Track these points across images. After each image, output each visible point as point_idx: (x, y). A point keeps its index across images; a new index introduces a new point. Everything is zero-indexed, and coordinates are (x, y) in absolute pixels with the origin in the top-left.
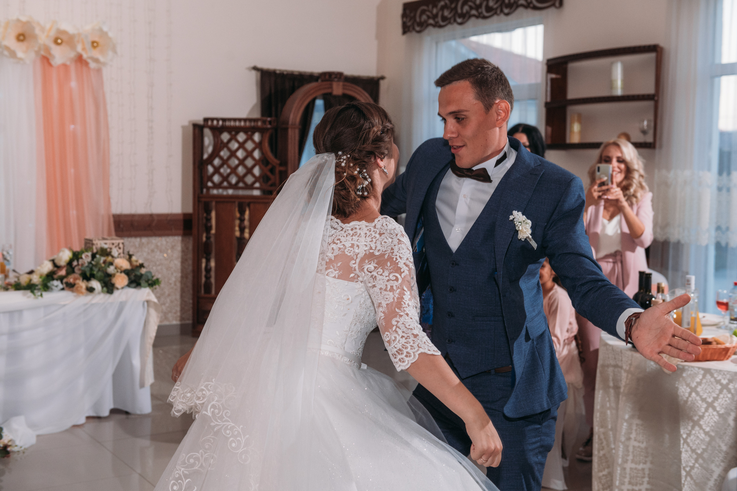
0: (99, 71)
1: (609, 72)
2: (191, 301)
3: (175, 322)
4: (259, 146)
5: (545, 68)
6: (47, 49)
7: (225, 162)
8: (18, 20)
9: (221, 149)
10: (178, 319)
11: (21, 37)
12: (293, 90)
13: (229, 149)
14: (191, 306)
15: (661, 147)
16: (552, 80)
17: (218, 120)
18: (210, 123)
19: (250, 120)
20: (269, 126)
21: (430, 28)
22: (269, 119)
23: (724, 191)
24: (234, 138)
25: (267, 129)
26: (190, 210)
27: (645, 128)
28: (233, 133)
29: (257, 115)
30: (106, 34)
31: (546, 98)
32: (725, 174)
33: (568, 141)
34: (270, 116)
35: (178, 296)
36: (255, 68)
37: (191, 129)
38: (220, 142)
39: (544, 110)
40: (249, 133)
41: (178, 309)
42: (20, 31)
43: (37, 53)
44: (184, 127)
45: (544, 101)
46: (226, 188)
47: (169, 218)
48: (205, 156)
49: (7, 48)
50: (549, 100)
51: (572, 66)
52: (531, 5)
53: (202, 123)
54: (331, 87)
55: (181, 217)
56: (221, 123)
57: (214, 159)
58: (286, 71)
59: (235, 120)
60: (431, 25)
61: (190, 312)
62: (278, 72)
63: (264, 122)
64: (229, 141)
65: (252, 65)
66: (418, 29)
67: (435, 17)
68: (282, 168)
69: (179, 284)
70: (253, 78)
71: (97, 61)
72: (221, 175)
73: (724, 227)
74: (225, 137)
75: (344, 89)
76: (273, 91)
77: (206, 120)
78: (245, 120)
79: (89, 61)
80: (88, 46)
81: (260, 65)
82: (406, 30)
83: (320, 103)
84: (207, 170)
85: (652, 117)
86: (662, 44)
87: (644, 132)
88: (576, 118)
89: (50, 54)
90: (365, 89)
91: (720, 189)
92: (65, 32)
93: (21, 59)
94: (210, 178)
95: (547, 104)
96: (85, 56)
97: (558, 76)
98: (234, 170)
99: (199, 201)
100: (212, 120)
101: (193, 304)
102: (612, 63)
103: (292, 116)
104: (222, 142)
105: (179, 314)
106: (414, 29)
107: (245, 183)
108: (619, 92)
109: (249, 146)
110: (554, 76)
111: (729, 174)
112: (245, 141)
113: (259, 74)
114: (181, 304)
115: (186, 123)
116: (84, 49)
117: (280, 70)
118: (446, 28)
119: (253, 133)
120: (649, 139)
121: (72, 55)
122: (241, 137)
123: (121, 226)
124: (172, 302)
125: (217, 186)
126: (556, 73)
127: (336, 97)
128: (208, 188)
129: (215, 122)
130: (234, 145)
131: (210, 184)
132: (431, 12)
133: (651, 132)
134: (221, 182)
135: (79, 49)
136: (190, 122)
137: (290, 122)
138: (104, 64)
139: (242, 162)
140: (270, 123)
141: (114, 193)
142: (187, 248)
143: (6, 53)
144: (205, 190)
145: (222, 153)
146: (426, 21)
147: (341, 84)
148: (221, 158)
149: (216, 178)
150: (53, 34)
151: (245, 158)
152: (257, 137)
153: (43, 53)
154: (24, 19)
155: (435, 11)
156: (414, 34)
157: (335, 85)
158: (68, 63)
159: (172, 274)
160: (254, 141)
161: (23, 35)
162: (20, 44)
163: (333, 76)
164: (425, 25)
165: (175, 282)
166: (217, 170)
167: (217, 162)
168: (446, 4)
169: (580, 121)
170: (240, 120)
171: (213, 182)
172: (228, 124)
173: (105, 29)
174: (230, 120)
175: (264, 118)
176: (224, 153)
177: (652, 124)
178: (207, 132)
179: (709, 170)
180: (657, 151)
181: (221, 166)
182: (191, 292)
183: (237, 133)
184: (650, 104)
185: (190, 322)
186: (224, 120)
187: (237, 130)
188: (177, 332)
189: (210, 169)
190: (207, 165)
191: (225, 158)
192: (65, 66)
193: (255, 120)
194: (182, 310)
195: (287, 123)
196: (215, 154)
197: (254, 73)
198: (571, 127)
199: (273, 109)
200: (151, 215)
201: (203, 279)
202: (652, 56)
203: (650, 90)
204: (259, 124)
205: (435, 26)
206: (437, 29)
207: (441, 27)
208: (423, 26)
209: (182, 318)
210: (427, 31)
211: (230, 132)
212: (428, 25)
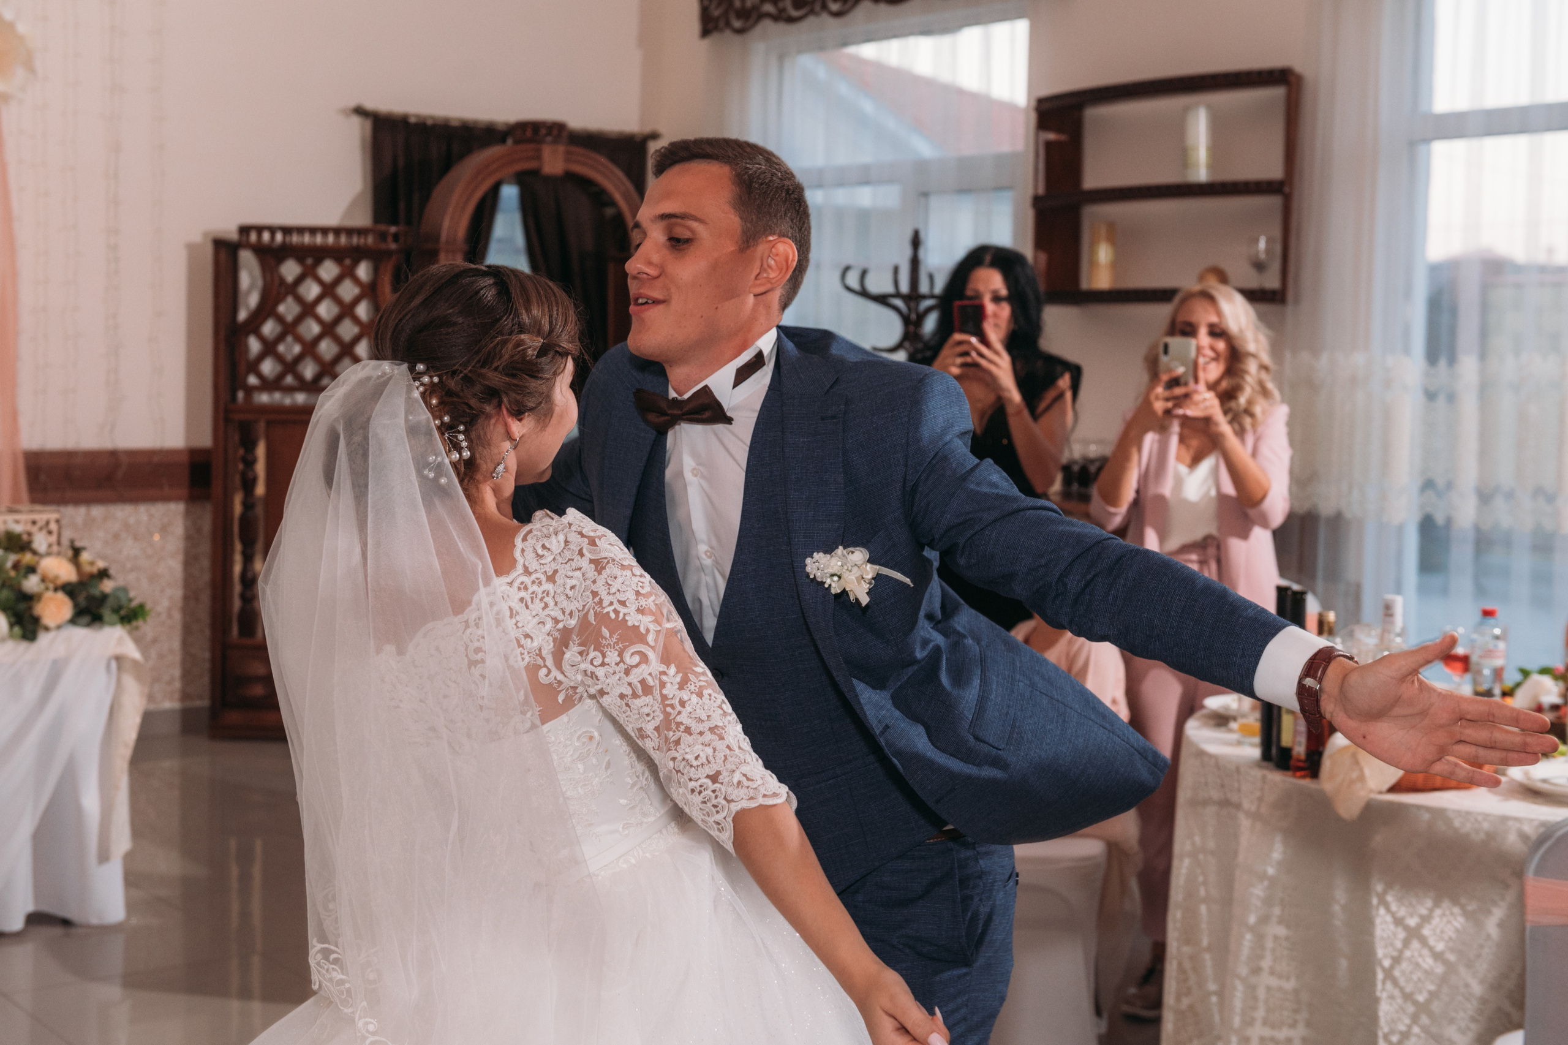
1: (1178, 129)
2: (207, 655)
3: (169, 705)
4: (369, 291)
5: (1033, 117)
7: (289, 329)
9: (280, 299)
10: (177, 696)
12: (448, 163)
13: (299, 300)
14: (207, 665)
15: (1297, 301)
16: (1049, 145)
17: (272, 230)
18: (253, 237)
19: (350, 231)
20: (393, 246)
21: (767, 23)
22: (393, 229)
23: (1441, 401)
24: (309, 272)
25: (389, 253)
26: (205, 440)
27: (1262, 256)
28: (309, 261)
29: (363, 219)
30: (10, 26)
31: (1036, 187)
32: (1443, 363)
33: (1085, 285)
34: (394, 221)
35: (176, 644)
36: (360, 111)
37: (209, 251)
38: (276, 282)
39: (1030, 215)
40: (348, 262)
41: (177, 672)
44: (191, 248)
45: (1029, 192)
46: (290, 390)
47: (155, 459)
48: (242, 315)
50: (1041, 191)
51: (1093, 114)
53: (234, 236)
54: (538, 157)
55: (185, 459)
56: (279, 237)
57: (263, 321)
58: (432, 118)
59: (313, 231)
60: (768, 15)
61: (206, 680)
62: (413, 120)
63: (383, 236)
64: (299, 280)
65: (353, 103)
66: (737, 24)
69: (177, 616)
70: (356, 131)
72: (279, 358)
73: (1440, 482)
74: (290, 270)
75: (567, 160)
76: (401, 162)
77: (244, 230)
78: (337, 231)
81: (370, 105)
82: (711, 26)
83: (510, 193)
84: (246, 348)
85: (1277, 232)
86: (1298, 67)
87: (1259, 266)
88: (1103, 231)
90: (613, 160)
91: (1430, 396)
94: (254, 367)
95: (1037, 201)
97: (1062, 137)
98: (310, 348)
99: (227, 420)
100: (260, 229)
101: (213, 660)
102: (1186, 109)
103: (446, 223)
104: (282, 281)
105: (177, 685)
106: (728, 24)
108: (1201, 174)
109: (348, 291)
110: (1051, 136)
111: (1452, 360)
112: (338, 281)
113: (368, 124)
114: (184, 662)
115: (197, 237)
117: (417, 116)
118: (804, 25)
119: (356, 263)
120: (1272, 281)
122: (328, 270)
123: (43, 477)
124: (161, 656)
125: (268, 385)
126: (1057, 130)
127: (550, 180)
128: (249, 390)
129: (266, 236)
130: (311, 290)
131: (252, 380)
133: (1276, 267)
134: (281, 377)
136: (205, 234)
137: (443, 238)
138: (5, 97)
139: (329, 329)
140: (396, 237)
141: (25, 402)
142: (199, 530)
144: (241, 395)
145: (281, 308)
146: (755, 8)
147: (561, 149)
148: (280, 319)
149: (268, 367)
151: (338, 320)
152: (363, 271)
156: (729, 35)
157: (547, 151)
159: (162, 591)
160: (356, 281)
163: (543, 131)
164: (754, 16)
165: (169, 609)
166: (269, 348)
167: (269, 328)
169: (1112, 239)
170: (325, 231)
171: (260, 376)
172: (295, 239)
173: (8, 15)
174: (301, 230)
175: (382, 227)
176: (288, 309)
177: (1278, 248)
178: (247, 257)
179: (1407, 350)
180: (1290, 308)
181: (281, 338)
182: (208, 632)
183: (318, 261)
184: (1274, 202)
185: (205, 703)
186: (287, 230)
187: (319, 254)
188: (176, 727)
189: (254, 346)
190: (247, 334)
191: (289, 318)
193: (361, 232)
194: (187, 675)
195: (436, 238)
196: (266, 309)
197: (356, 121)
198: (1093, 252)
199: (402, 205)
200: (113, 454)
201: (237, 604)
202: (1276, 93)
203: (1274, 171)
204: (370, 240)
205: (776, 18)
206: (782, 26)
207: (791, 20)
208: (750, 18)
209: (185, 696)
210: (758, 30)
211: (300, 260)
212: (762, 16)
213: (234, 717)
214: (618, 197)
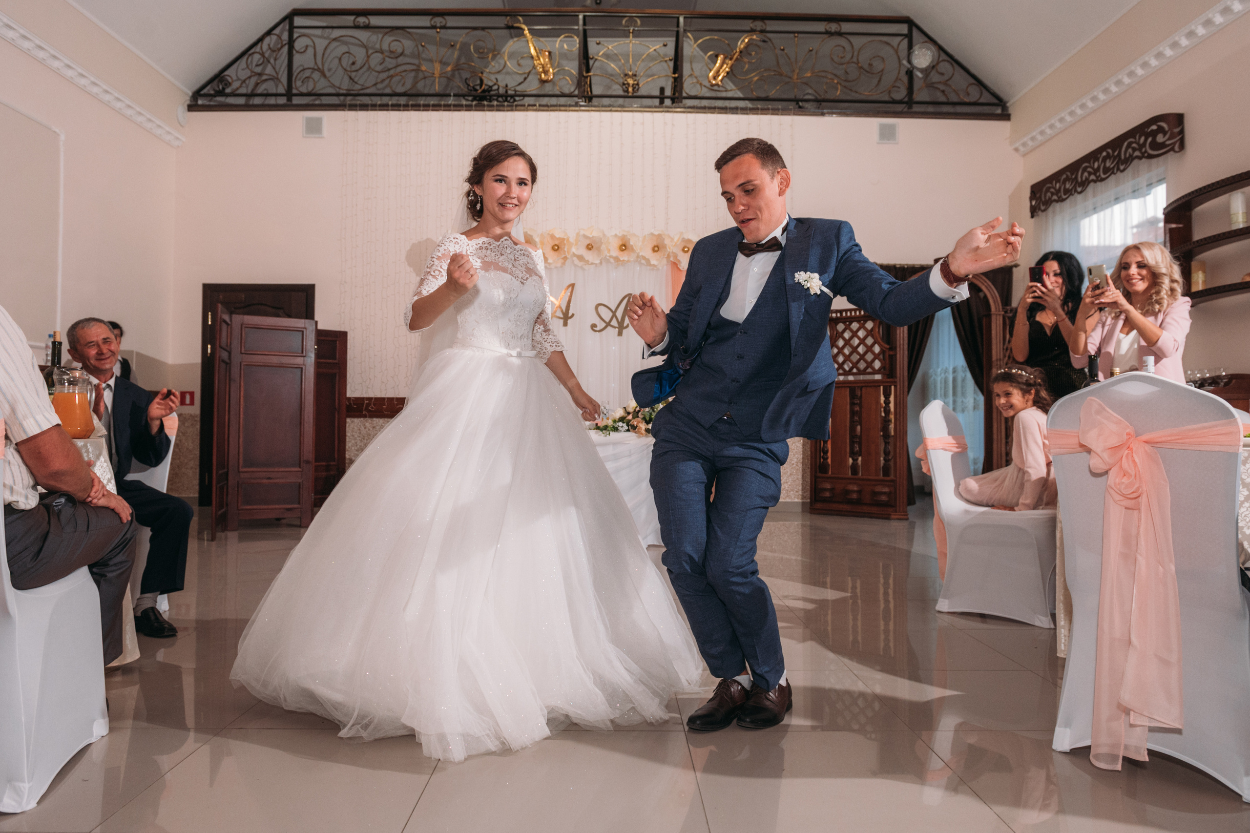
3: (796, 500)
4: (870, 333)
6: (676, 256)
8: (652, 234)
10: (800, 497)
11: (656, 249)
13: (844, 338)
16: (1173, 229)
21: (1054, 204)
24: (848, 328)
28: (847, 323)
35: (800, 477)
38: (835, 333)
40: (861, 322)
41: (800, 488)
42: (655, 243)
43: (667, 259)
49: (644, 258)
51: (1197, 210)
52: (1146, 155)
56: (839, 314)
58: (907, 265)
60: (1054, 200)
62: (898, 266)
64: (843, 331)
66: (1043, 208)
67: (1058, 192)
68: (891, 353)
69: (800, 465)
74: (841, 327)
82: (1034, 212)
88: (1199, 267)
93: (654, 265)
97: (1180, 225)
98: (848, 357)
101: (811, 483)
105: (800, 493)
106: (1040, 210)
107: (858, 369)
108: (1240, 224)
109: (861, 334)
110: (1174, 226)
112: (859, 330)
114: (802, 484)
117: (900, 265)
118: (1068, 201)
119: (865, 322)
122: (855, 326)
124: (794, 481)
126: (1176, 222)
130: (848, 334)
139: (855, 349)
143: (643, 261)
146: (1050, 199)
150: (679, 243)
151: (858, 346)
152: (869, 325)
153: (672, 260)
154: (656, 233)
156: (1039, 215)
160: (866, 329)
161: (657, 247)
162: (655, 253)
165: (797, 463)
169: (1204, 269)
176: (840, 343)
183: (851, 323)
185: (809, 500)
187: (851, 320)
188: (799, 509)
194: (803, 489)
198: (1195, 278)
208: (1048, 203)
209: (803, 497)
211: (844, 323)
213: (819, 505)
214: (983, 288)
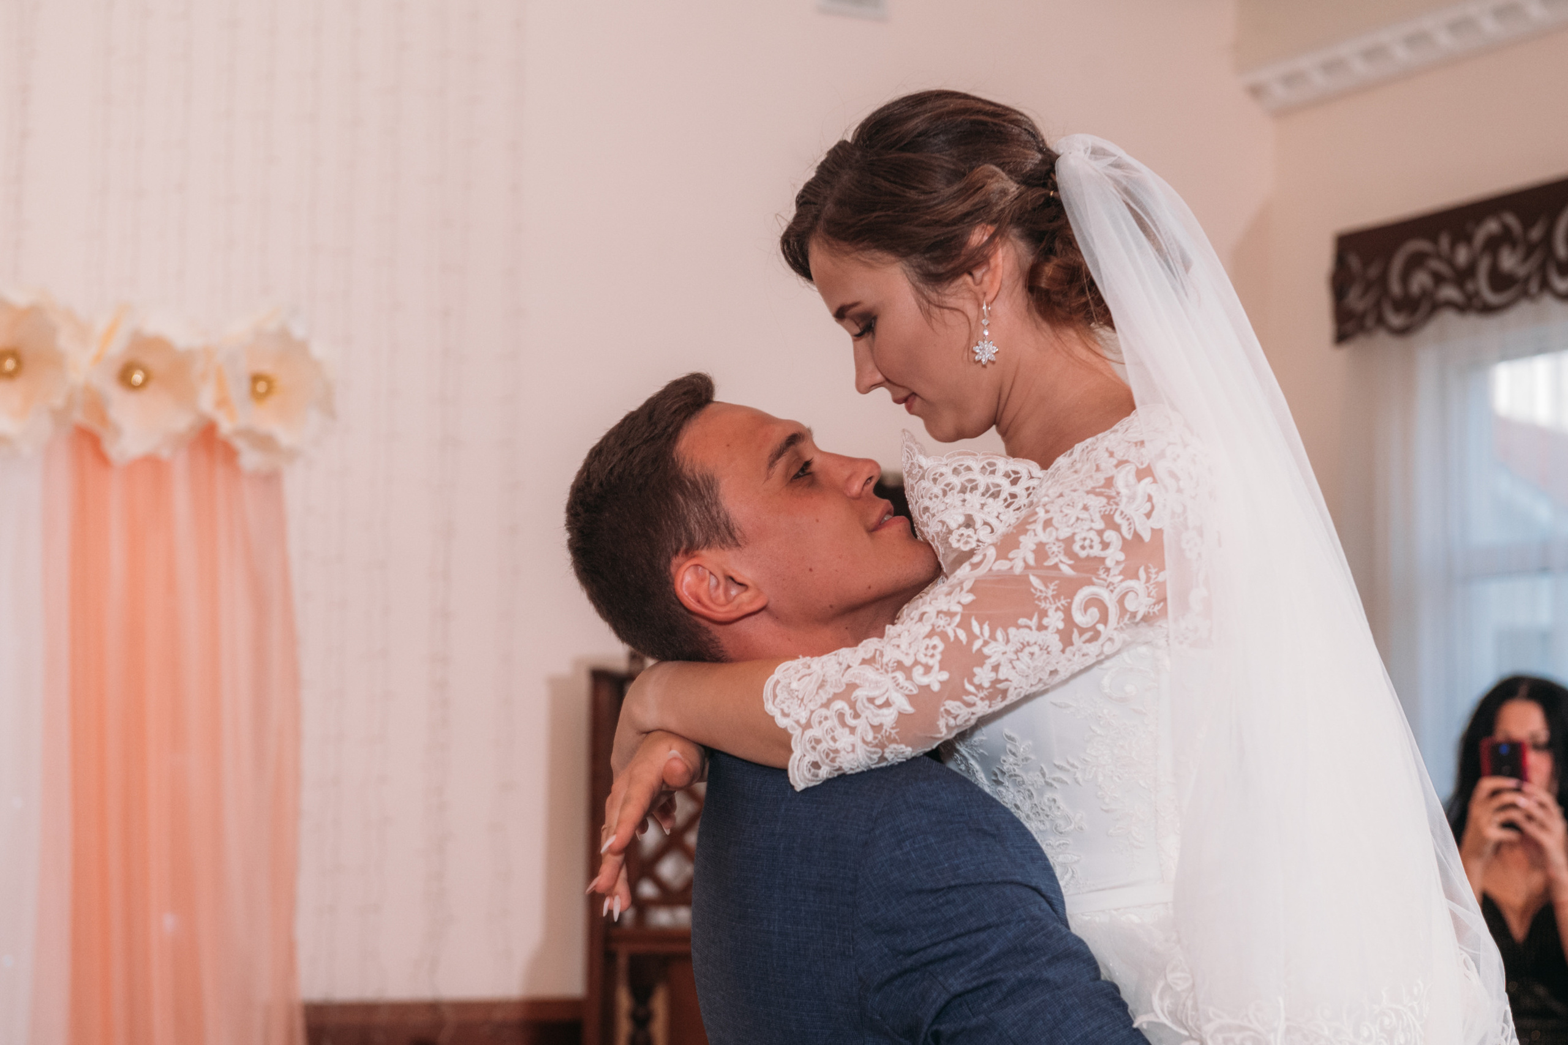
0: (271, 480)
6: (97, 405)
11: (8, 363)
21: (1448, 319)
30: (301, 348)
37: (584, 686)
43: (58, 416)
44: (556, 685)
47: (498, 1016)
60: (1450, 304)
67: (1463, 276)
71: (265, 442)
79: (240, 444)
80: (239, 390)
82: (1349, 326)
89: (103, 419)
92: (159, 344)
94: (651, 869)
96: (226, 427)
99: (608, 954)
106: (1381, 321)
115: (564, 669)
116: (222, 402)
121: (182, 422)
125: (672, 898)
132: (1450, 262)
135: (206, 401)
136: (578, 662)
138: (292, 455)
146: (1425, 294)
149: (671, 869)
150: (117, 348)
153: (79, 417)
155: (1462, 256)
156: (1382, 338)
158: (165, 453)
161: (12, 353)
164: (1425, 307)
168: (1506, 229)
171: (659, 883)
173: (299, 331)
192: (153, 464)
200: (434, 1007)
205: (1463, 308)
206: (1472, 321)
207: (1488, 309)
208: (1417, 309)
210: (1431, 329)
212: (1436, 307)
